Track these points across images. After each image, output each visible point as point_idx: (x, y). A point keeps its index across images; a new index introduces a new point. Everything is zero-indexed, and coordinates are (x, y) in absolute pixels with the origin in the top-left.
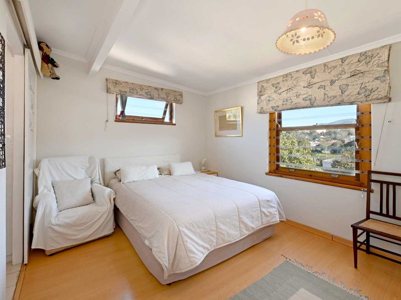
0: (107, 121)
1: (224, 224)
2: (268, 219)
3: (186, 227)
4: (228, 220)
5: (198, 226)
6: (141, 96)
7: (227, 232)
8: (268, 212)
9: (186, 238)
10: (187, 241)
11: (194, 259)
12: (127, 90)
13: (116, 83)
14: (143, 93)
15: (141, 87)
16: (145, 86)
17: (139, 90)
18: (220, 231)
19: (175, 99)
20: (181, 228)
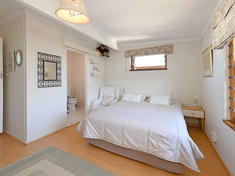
0: (126, 71)
1: (110, 130)
2: (155, 150)
3: (89, 120)
4: (113, 129)
5: (95, 122)
6: (141, 55)
7: (111, 135)
8: (157, 145)
9: (87, 124)
10: (86, 125)
11: (85, 134)
12: (134, 54)
13: (129, 52)
14: (143, 53)
15: (142, 50)
16: (144, 49)
17: (140, 52)
18: (106, 132)
19: (166, 51)
20: (87, 119)
